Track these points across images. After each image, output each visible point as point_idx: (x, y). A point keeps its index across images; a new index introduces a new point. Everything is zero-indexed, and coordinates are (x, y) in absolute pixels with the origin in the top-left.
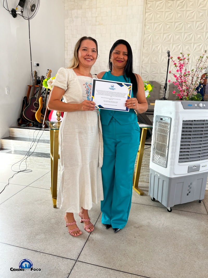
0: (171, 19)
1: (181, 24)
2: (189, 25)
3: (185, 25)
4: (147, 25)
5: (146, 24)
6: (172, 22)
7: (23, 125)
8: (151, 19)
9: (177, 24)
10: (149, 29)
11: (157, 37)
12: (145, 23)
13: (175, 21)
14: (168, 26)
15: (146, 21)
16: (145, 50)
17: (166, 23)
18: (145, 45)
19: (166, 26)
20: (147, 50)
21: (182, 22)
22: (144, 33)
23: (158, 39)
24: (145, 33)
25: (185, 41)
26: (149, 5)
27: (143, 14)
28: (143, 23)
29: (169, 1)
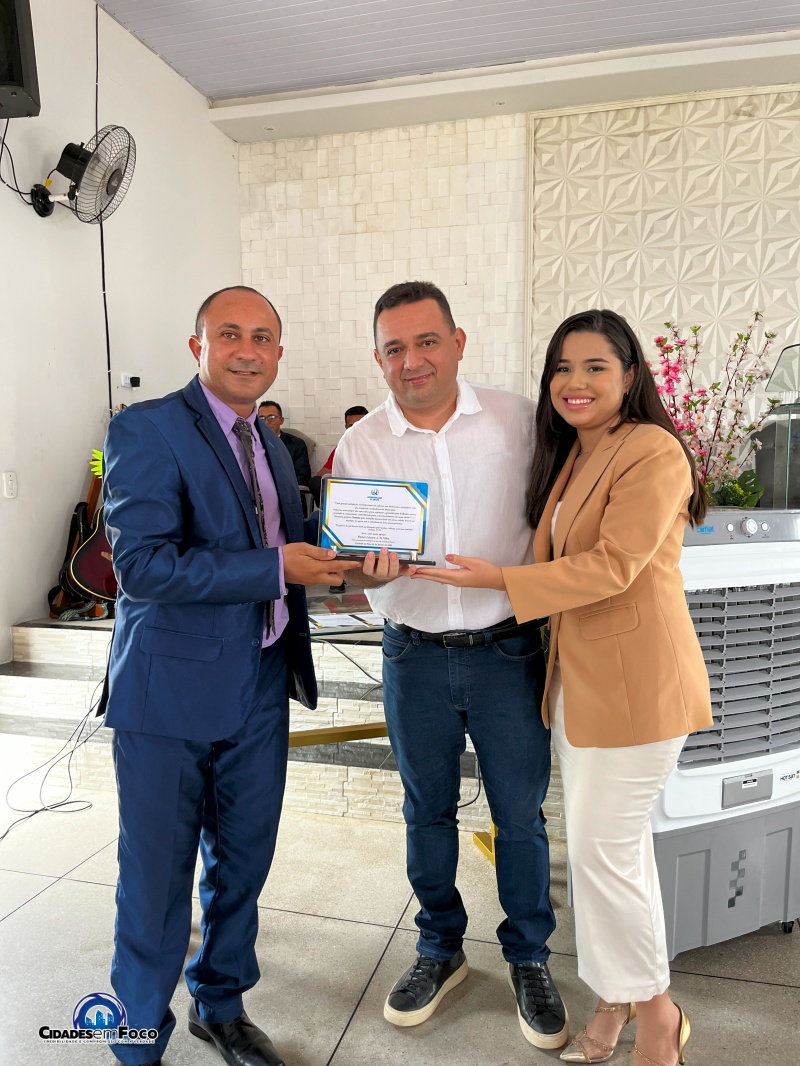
0: (632, 200)
1: (666, 217)
2: (698, 221)
3: (682, 218)
4: (545, 228)
5: (538, 222)
6: (634, 213)
7: (67, 615)
8: (556, 206)
9: (652, 219)
10: (549, 238)
11: (581, 268)
12: (534, 220)
13: (645, 208)
14: (620, 228)
15: (537, 212)
16: (541, 311)
17: (613, 216)
18: (538, 296)
19: (613, 229)
20: (547, 312)
21: (670, 211)
23: (586, 273)
24: (537, 254)
25: (688, 277)
26: (546, 158)
27: (525, 189)
28: (525, 219)
29: (619, 139)
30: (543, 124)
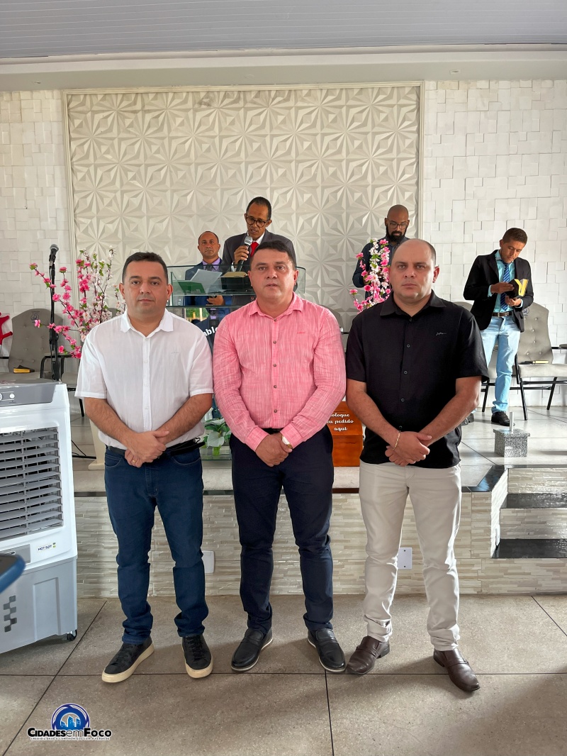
0: (137, 156)
1: (160, 170)
2: (181, 174)
3: (171, 171)
4: (80, 171)
5: (75, 167)
6: (139, 165)
8: (87, 156)
9: (151, 170)
10: (83, 179)
11: (107, 201)
12: (72, 165)
13: (146, 162)
14: (130, 175)
15: (74, 160)
16: (82, 230)
17: (126, 166)
18: (78, 219)
19: (127, 175)
20: (86, 231)
21: (162, 166)
22: (70, 190)
23: (110, 204)
24: (76, 188)
25: (176, 210)
26: (77, 122)
27: (64, 143)
28: (65, 164)
29: (126, 114)
30: (73, 98)
